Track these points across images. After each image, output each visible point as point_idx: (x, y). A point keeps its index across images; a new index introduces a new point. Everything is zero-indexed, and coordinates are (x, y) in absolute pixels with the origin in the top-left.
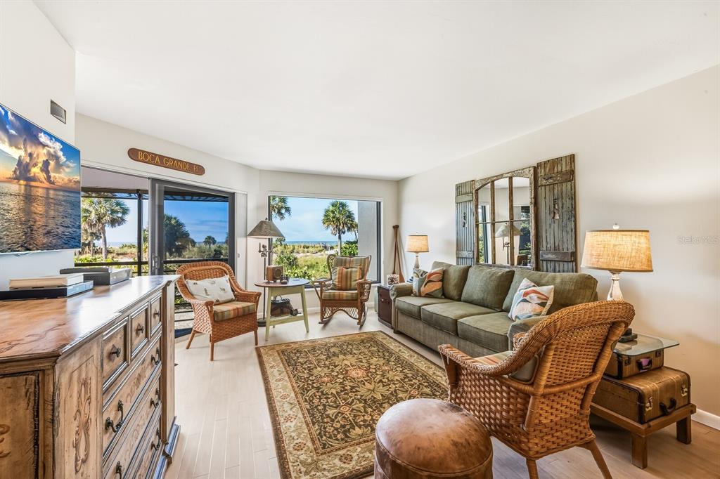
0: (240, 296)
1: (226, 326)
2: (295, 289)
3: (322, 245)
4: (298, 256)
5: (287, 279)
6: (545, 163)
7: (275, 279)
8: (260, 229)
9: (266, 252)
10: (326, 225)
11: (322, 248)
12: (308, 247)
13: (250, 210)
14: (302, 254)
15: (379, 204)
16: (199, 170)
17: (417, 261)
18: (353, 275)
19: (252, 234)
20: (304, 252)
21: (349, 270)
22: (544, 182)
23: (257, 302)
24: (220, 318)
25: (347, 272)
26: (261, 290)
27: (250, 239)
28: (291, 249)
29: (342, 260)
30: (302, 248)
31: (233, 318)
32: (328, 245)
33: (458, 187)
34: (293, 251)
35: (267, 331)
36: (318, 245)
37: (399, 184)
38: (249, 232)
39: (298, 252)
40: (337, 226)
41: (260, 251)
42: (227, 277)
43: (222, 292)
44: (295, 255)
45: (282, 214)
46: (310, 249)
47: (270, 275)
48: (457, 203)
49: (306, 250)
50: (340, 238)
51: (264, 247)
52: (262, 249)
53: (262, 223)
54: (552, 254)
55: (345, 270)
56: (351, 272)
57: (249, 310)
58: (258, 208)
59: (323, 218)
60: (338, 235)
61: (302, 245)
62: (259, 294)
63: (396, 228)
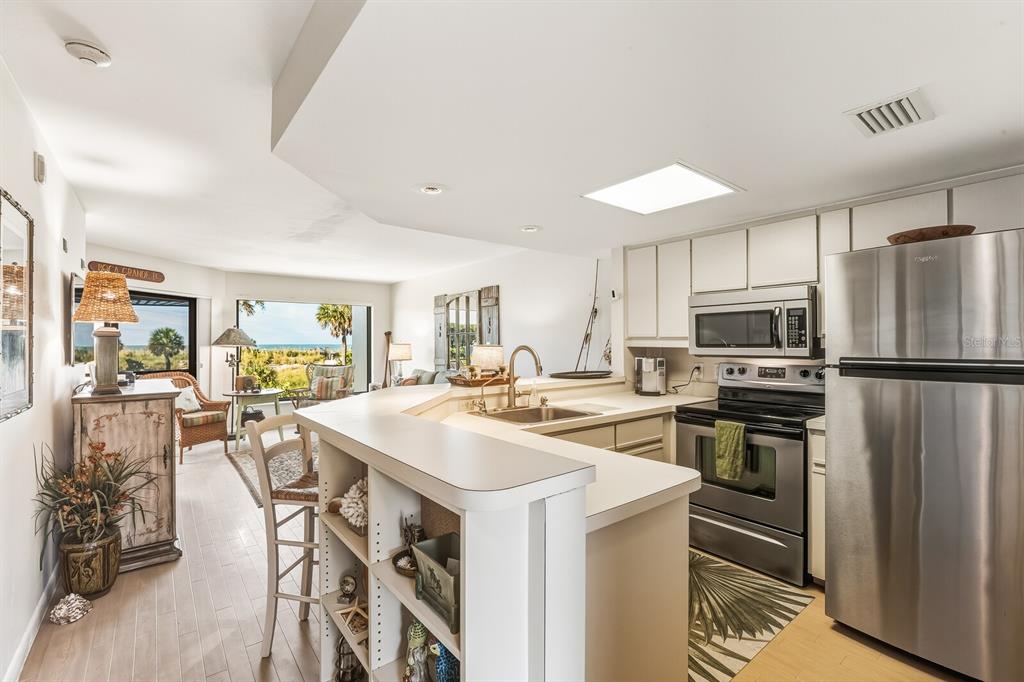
0: (206, 407)
1: (194, 432)
2: (267, 398)
3: (319, 350)
4: (278, 369)
5: (259, 388)
6: (485, 289)
7: (245, 389)
8: (225, 339)
9: (235, 361)
10: (323, 321)
11: (319, 356)
12: (296, 355)
13: (214, 317)
14: (285, 366)
15: (369, 309)
16: (159, 277)
17: (400, 369)
18: (334, 384)
19: (218, 343)
20: (288, 362)
21: (330, 379)
22: (484, 304)
23: (227, 411)
24: (189, 425)
25: (328, 383)
26: (230, 399)
27: (214, 348)
28: (267, 358)
29: (323, 370)
30: (285, 357)
31: (203, 425)
32: (331, 352)
33: (437, 299)
34: (269, 362)
35: (237, 444)
36: (313, 351)
37: (391, 288)
38: (213, 342)
39: (279, 363)
40: (340, 323)
41: (227, 361)
42: (192, 387)
43: (188, 402)
44: (273, 366)
45: (250, 306)
46: (300, 358)
47: (240, 384)
48: (435, 314)
49: (292, 359)
50: (344, 340)
51: (232, 356)
52: (230, 359)
53: (229, 331)
55: (325, 379)
56: (332, 382)
57: (218, 418)
58: (224, 314)
59: (317, 311)
60: (341, 337)
61: (286, 351)
62: (229, 403)
63: (388, 334)
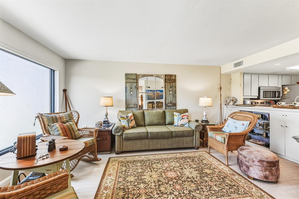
6: (168, 75)
17: (107, 111)
22: (168, 81)
33: (127, 75)
48: (126, 82)
54: (171, 104)
63: (65, 91)
